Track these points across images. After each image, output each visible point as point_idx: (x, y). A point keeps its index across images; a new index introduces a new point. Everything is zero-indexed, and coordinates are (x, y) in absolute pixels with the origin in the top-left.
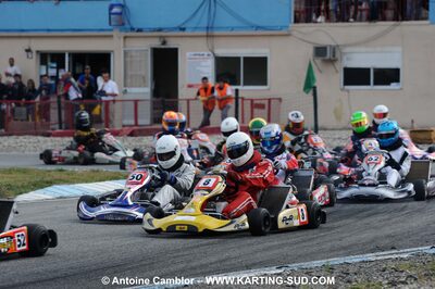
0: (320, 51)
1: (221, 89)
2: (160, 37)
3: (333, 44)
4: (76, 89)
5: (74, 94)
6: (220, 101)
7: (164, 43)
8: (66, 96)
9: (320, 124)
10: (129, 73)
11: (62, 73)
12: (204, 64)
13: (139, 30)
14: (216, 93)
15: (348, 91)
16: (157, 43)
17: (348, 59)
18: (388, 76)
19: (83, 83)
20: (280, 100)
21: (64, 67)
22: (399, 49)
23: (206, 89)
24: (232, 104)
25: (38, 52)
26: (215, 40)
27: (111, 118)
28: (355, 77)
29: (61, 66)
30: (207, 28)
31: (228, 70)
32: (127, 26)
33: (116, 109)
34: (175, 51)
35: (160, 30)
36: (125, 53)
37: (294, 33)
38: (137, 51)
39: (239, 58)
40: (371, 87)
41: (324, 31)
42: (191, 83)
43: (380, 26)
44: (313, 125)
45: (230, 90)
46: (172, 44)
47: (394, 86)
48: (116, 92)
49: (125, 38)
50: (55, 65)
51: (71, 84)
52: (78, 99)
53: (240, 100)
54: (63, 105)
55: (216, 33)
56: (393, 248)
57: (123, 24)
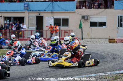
0: (83, 17)
1: (55, 27)
3: (87, 15)
4: (14, 27)
5: (14, 29)
6: (55, 31)
7: (39, 14)
8: (12, 29)
9: (83, 38)
11: (11, 23)
12: (51, 20)
13: (32, 11)
14: (54, 29)
15: (91, 28)
16: (37, 15)
17: (91, 19)
18: (102, 24)
19: (17, 26)
20: (72, 30)
21: (11, 21)
22: (106, 16)
23: (51, 27)
24: (59, 32)
25: (4, 17)
26: (54, 14)
27: (24, 35)
28: (93, 24)
29: (10, 21)
30: (52, 10)
31: (57, 22)
32: (29, 10)
33: (26, 33)
34: (43, 17)
35: (38, 11)
36: (29, 17)
37: (76, 12)
38: (32, 17)
39: (60, 19)
40: (98, 27)
41: (85, 11)
42: (47, 26)
43: (100, 10)
44: (81, 37)
45: (58, 28)
46: (41, 15)
47: (104, 27)
48: (26, 28)
49: (28, 13)
50: (9, 21)
51: (13, 26)
52: (15, 30)
53: (61, 31)
54: (11, 32)
55: (54, 12)
56: (104, 72)
57: (28, 9)
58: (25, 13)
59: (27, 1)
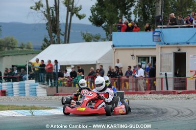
2: (178, 47)
7: (179, 50)
10: (163, 65)
13: (168, 44)
16: (176, 50)
25: (137, 56)
32: (162, 42)
34: (185, 54)
35: (178, 44)
38: (167, 54)
46: (183, 51)
49: (161, 47)
57: (160, 41)
58: (155, 49)
59: (158, 26)
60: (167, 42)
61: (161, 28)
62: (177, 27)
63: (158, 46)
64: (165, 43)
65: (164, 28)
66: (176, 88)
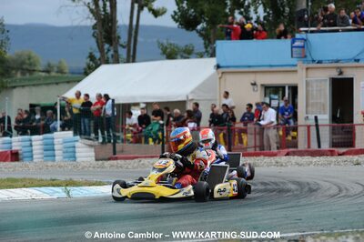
2: (338, 68)
7: (341, 73)
10: (311, 101)
13: (319, 62)
16: (335, 74)
25: (262, 85)
32: (309, 58)
34: (351, 80)
35: (337, 61)
36: (307, 83)
38: (317, 81)
46: (347, 74)
49: (307, 69)
57: (305, 57)
58: (296, 71)
59: (302, 29)
60: (317, 59)
61: (306, 32)
62: (337, 31)
63: (301, 66)
64: (313, 61)
65: (312, 32)
66: (334, 145)
